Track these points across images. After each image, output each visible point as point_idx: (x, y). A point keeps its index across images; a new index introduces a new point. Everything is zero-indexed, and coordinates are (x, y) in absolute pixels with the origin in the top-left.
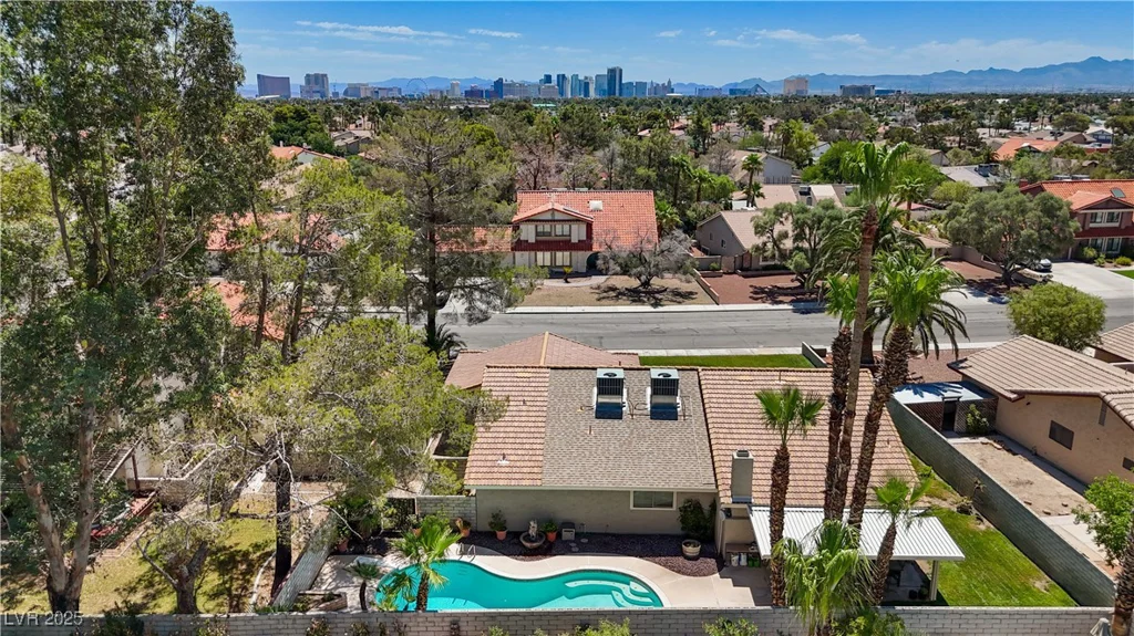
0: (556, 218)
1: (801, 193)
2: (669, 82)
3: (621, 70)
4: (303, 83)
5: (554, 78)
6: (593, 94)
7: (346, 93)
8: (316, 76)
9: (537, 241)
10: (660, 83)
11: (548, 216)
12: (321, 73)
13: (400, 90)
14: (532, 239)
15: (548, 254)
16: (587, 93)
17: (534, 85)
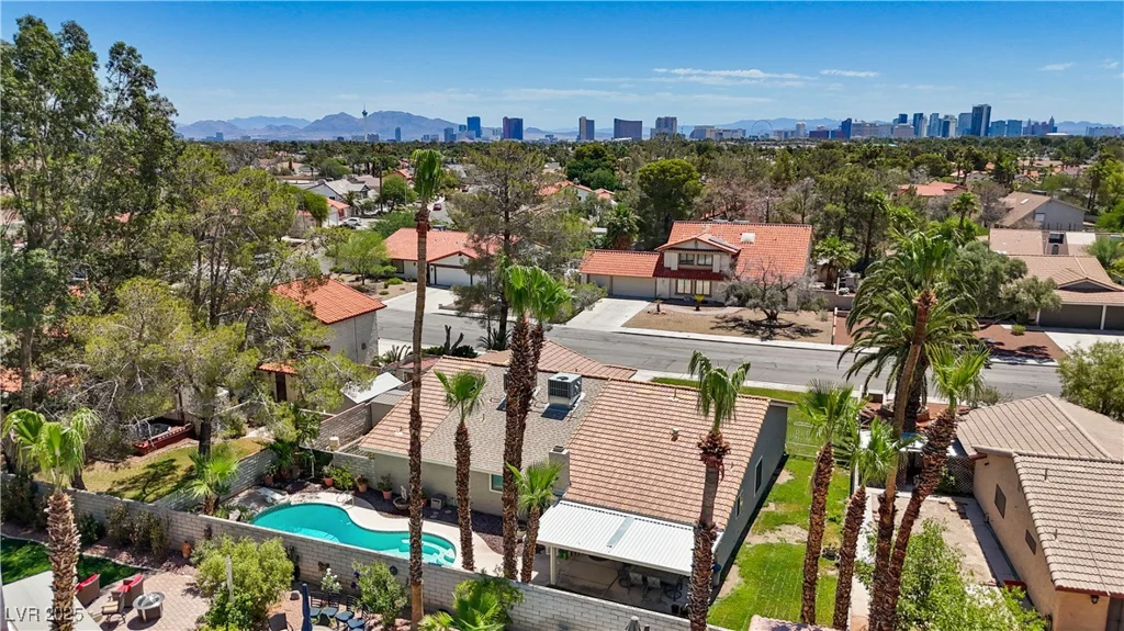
0: (699, 247)
1: (1051, 241)
2: (1052, 120)
3: (989, 108)
4: (654, 127)
5: (910, 118)
6: (952, 133)
7: (692, 135)
8: (667, 119)
9: (679, 269)
10: (1041, 121)
11: (692, 246)
12: (672, 116)
13: (744, 132)
14: (674, 267)
15: (688, 282)
16: (946, 132)
17: (888, 125)
